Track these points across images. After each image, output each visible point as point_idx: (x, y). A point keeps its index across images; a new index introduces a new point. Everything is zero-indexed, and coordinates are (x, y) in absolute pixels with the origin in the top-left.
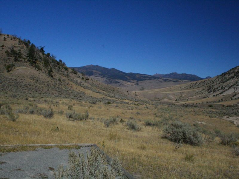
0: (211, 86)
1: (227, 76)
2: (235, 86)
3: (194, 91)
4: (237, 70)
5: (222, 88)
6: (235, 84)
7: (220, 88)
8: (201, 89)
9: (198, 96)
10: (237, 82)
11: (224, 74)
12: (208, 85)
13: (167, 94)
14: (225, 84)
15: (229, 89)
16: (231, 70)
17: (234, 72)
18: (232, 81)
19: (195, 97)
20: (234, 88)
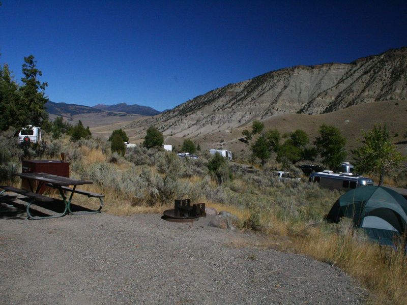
0: (153, 124)
1: (171, 114)
2: (173, 126)
3: (134, 131)
4: (182, 108)
5: (161, 128)
6: (173, 124)
7: (160, 128)
8: (142, 128)
9: (136, 136)
10: (175, 123)
11: (169, 111)
12: (150, 124)
13: (102, 134)
14: (165, 124)
15: (167, 129)
16: (176, 107)
17: (178, 110)
18: (173, 120)
19: (134, 137)
20: (172, 128)
